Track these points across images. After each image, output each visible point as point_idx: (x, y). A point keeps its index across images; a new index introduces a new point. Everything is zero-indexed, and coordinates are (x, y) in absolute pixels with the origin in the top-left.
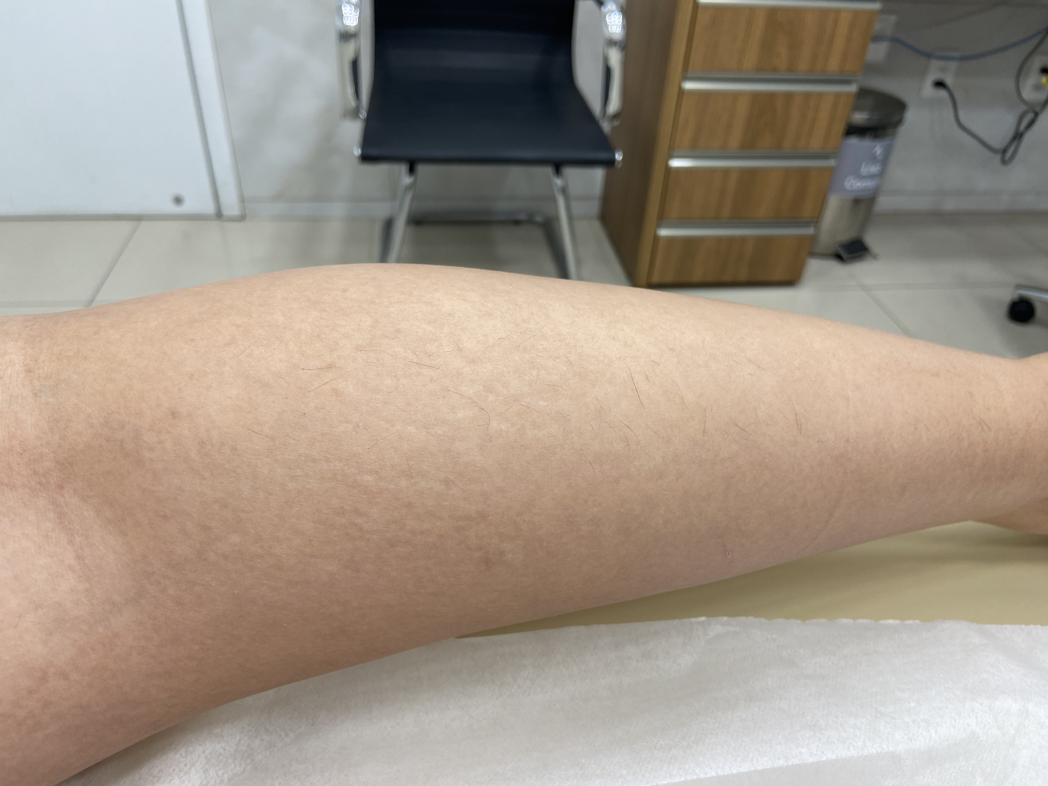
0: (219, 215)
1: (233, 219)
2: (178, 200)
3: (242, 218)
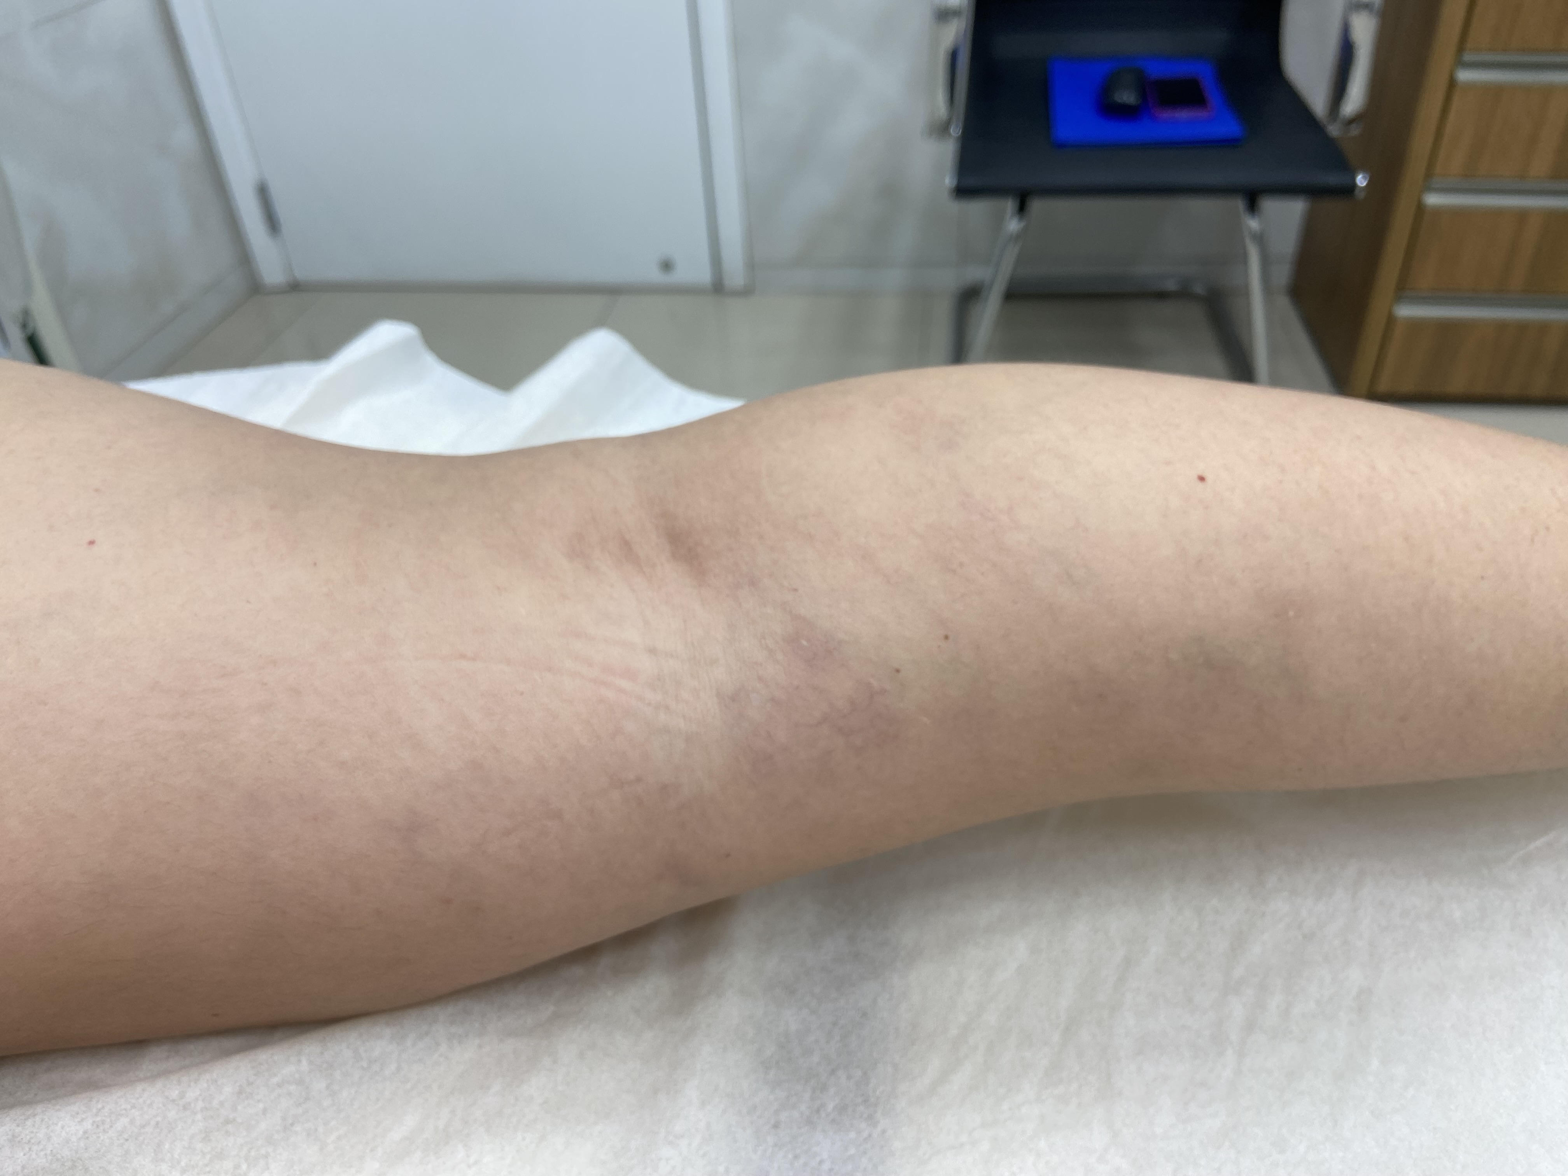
0: (718, 286)
1: (736, 293)
3: (747, 292)
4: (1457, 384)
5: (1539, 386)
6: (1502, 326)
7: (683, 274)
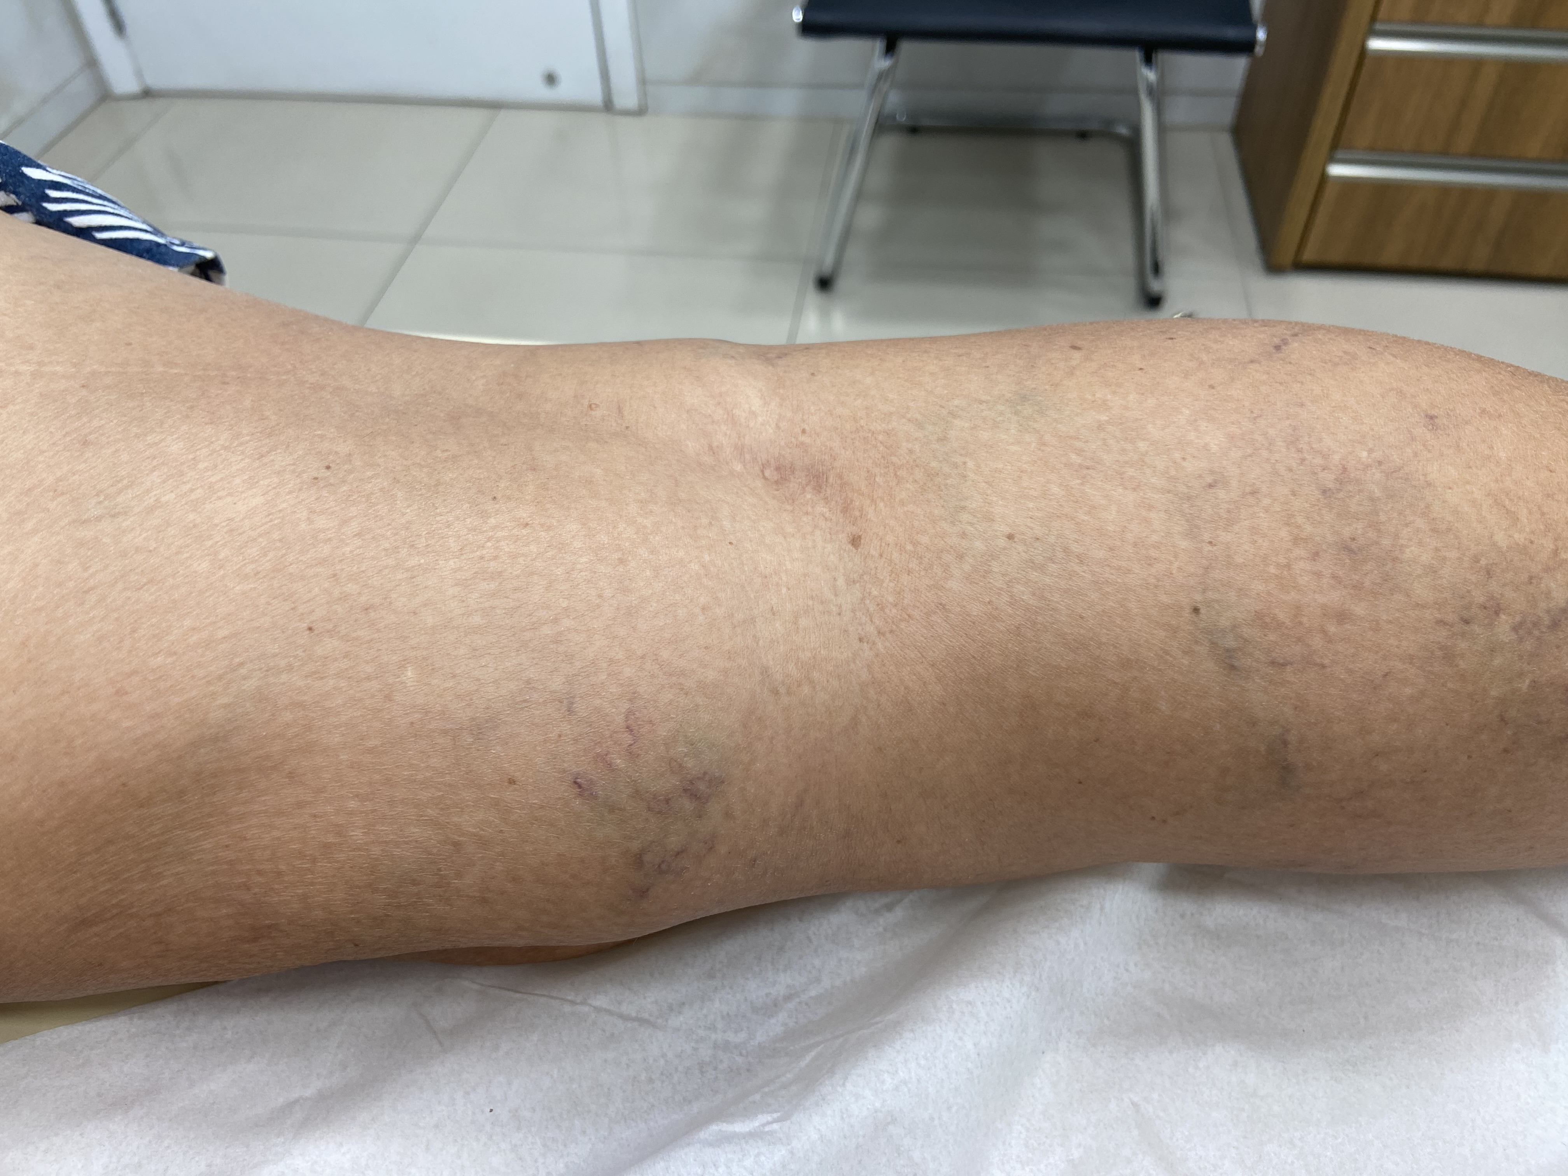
0: (608, 106)
1: (627, 113)
2: (551, 79)
3: (640, 112)
4: (1390, 256)
5: (1479, 260)
6: (1444, 189)
7: (565, 92)
